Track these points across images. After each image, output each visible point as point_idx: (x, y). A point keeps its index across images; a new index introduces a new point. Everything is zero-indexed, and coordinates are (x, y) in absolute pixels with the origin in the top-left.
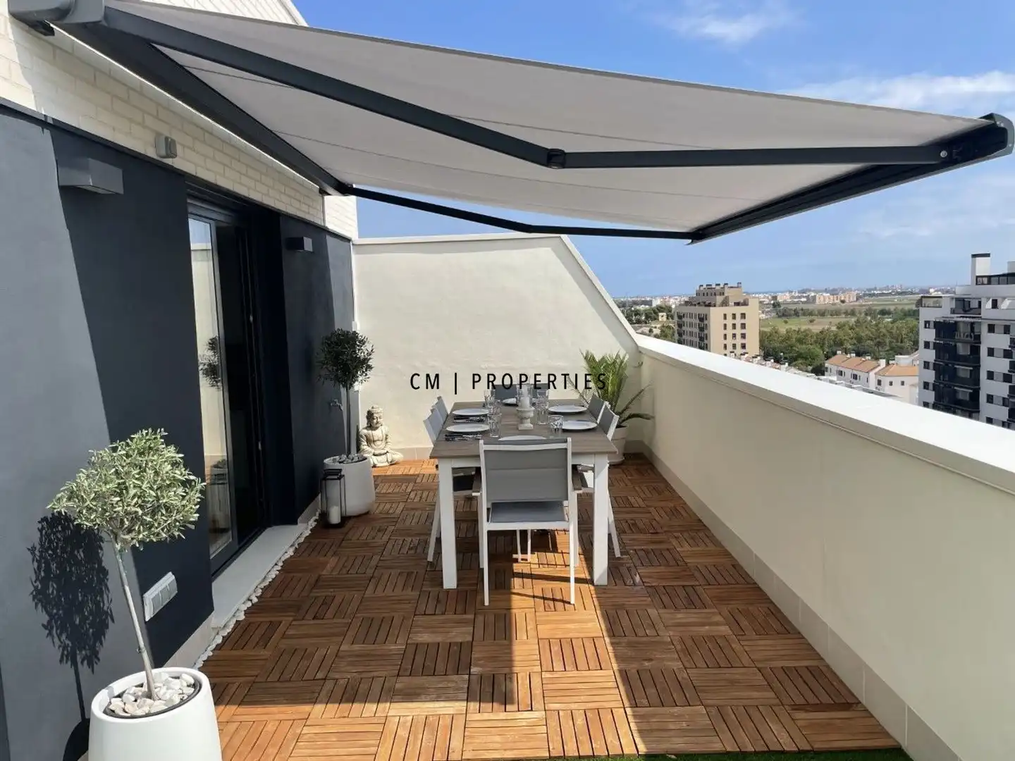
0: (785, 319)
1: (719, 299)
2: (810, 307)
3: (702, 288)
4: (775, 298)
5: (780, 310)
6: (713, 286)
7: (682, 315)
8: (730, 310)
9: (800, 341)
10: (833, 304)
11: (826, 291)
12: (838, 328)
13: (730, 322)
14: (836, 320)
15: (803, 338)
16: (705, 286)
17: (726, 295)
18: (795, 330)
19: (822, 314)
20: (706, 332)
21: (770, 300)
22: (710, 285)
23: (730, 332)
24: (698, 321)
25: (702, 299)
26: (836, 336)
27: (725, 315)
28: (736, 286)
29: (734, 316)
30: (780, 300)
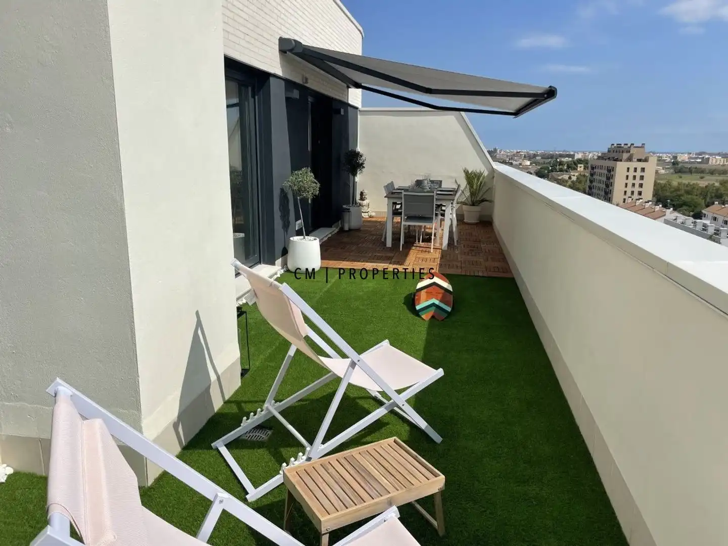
0: (680, 174)
1: (625, 156)
2: (703, 166)
3: (613, 147)
4: (675, 157)
5: (677, 167)
6: (622, 146)
7: (594, 166)
8: (634, 164)
9: (688, 193)
10: (724, 165)
11: (719, 154)
12: (721, 184)
13: (631, 173)
14: (721, 178)
15: (690, 189)
16: (615, 145)
17: (631, 152)
18: (684, 184)
19: (712, 172)
20: (611, 180)
21: (671, 159)
22: (621, 145)
23: (630, 181)
24: (606, 172)
25: (612, 155)
26: (717, 190)
27: (628, 169)
28: (641, 145)
29: (635, 170)
30: (679, 159)
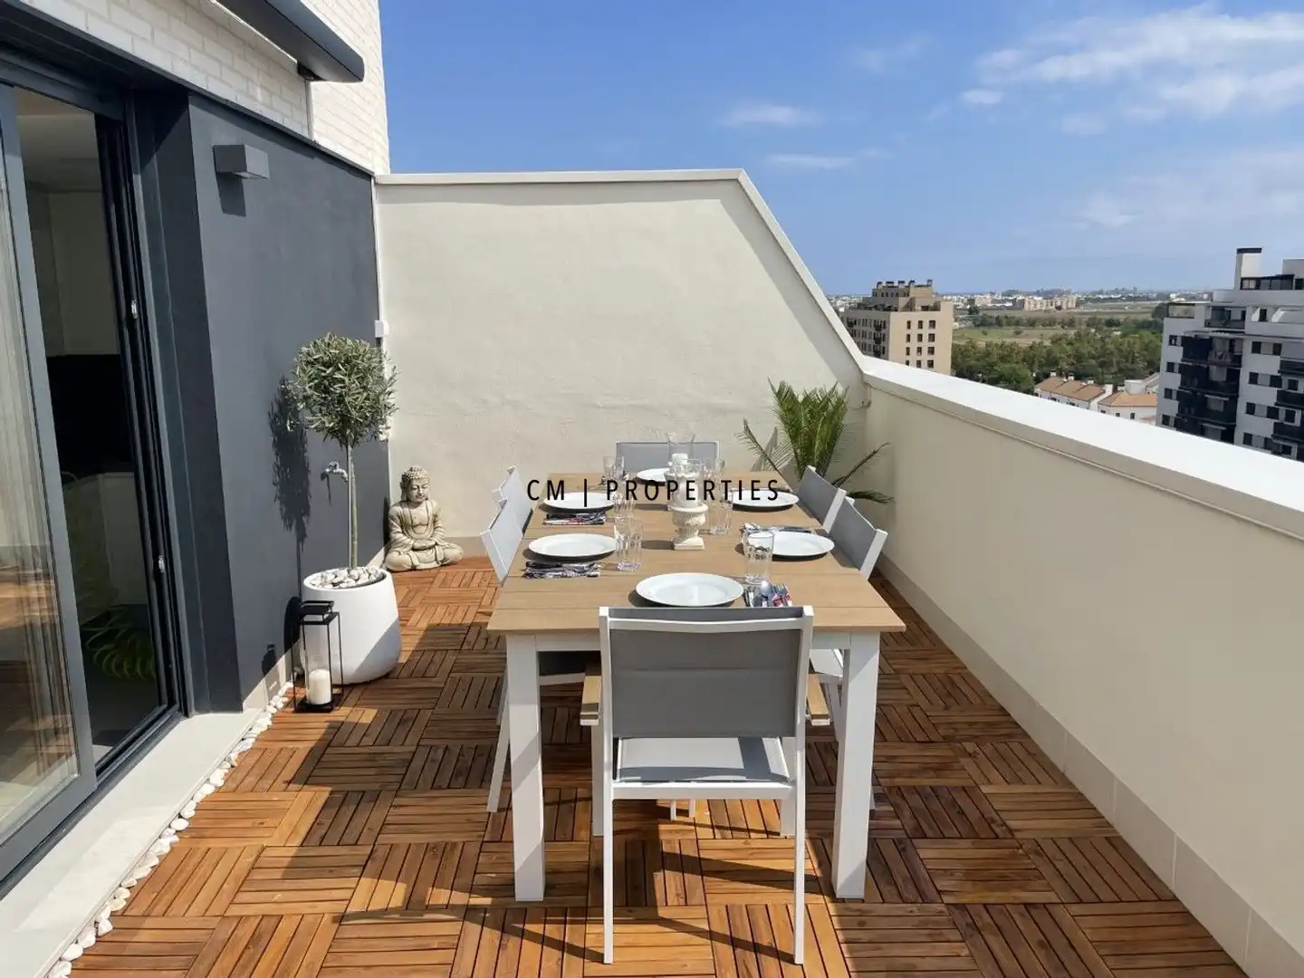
0: (982, 328)
1: (903, 301)
2: (1017, 314)
3: (880, 287)
4: (971, 301)
5: (975, 316)
6: (896, 284)
7: (853, 321)
8: (915, 316)
9: (1003, 359)
10: (1045, 311)
11: (1038, 294)
12: (1052, 342)
13: (915, 331)
14: (1050, 332)
15: (1007, 354)
16: (884, 284)
17: (912, 295)
18: (996, 345)
19: (1032, 323)
20: (883, 344)
21: (966, 304)
22: (892, 283)
23: (914, 344)
24: (873, 331)
25: (880, 301)
26: (1049, 352)
27: (909, 323)
28: (925, 283)
29: (920, 324)
30: (978, 304)
